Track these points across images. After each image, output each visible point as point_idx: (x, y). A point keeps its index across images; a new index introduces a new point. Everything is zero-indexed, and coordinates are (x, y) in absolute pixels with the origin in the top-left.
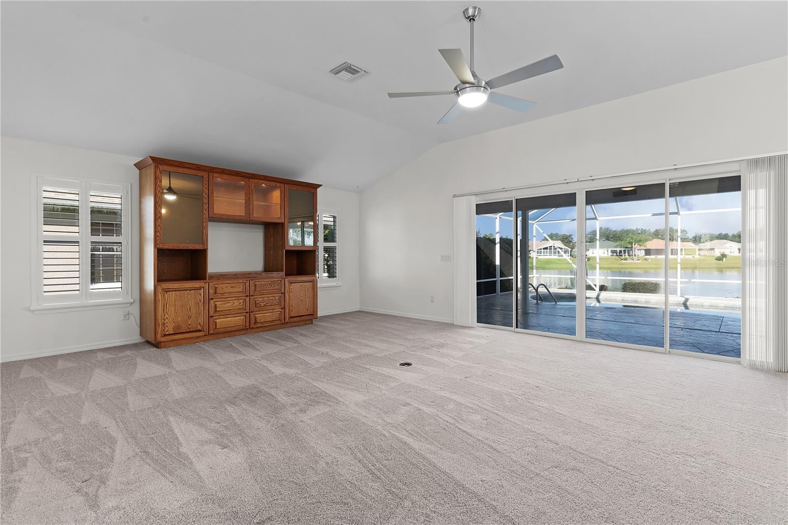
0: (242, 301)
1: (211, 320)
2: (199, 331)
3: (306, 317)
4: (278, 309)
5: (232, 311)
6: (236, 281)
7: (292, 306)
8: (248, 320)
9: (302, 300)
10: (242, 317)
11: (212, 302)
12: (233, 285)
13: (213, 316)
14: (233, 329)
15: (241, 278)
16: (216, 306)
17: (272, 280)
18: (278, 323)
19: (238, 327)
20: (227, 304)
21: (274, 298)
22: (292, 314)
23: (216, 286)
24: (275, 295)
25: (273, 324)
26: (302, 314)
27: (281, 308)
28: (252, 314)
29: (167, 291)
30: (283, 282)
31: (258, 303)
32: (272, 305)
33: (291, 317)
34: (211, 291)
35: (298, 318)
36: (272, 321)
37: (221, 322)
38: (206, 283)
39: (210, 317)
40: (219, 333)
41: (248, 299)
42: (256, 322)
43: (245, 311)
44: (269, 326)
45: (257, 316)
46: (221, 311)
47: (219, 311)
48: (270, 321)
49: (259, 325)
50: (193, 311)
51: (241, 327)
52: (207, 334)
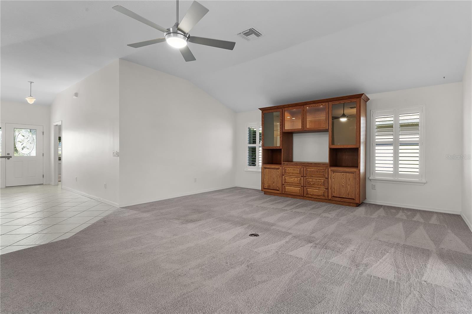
0: (299, 179)
1: (283, 186)
2: (277, 190)
3: (348, 199)
4: (323, 188)
5: (294, 183)
6: (296, 167)
7: (334, 188)
8: (302, 191)
9: (343, 186)
10: (299, 189)
11: (283, 176)
12: (294, 169)
13: (284, 184)
14: (294, 194)
15: (299, 165)
16: (285, 179)
17: (319, 168)
18: (323, 198)
19: (297, 194)
20: (291, 179)
21: (320, 181)
22: (335, 195)
23: (286, 168)
24: (320, 179)
25: (319, 197)
26: (343, 196)
27: (326, 189)
28: (305, 188)
29: (265, 168)
30: (327, 170)
31: (309, 182)
32: (318, 185)
33: (334, 197)
34: (283, 171)
35: (340, 199)
36: (318, 196)
37: (288, 188)
38: (281, 166)
39: (282, 184)
40: (287, 194)
41: (302, 178)
42: (307, 194)
43: (300, 185)
44: (316, 198)
45: (308, 189)
46: (288, 182)
47: (287, 182)
48: (317, 195)
49: (309, 196)
50: (275, 179)
51: (299, 194)
52: (281, 193)
